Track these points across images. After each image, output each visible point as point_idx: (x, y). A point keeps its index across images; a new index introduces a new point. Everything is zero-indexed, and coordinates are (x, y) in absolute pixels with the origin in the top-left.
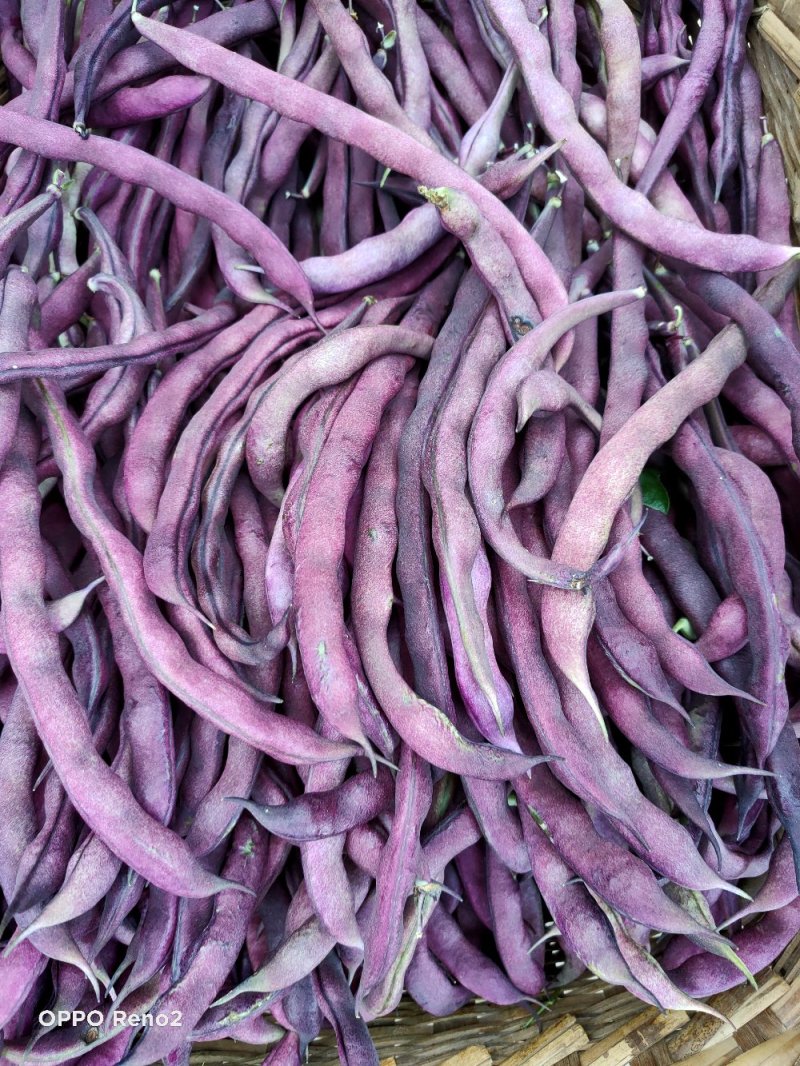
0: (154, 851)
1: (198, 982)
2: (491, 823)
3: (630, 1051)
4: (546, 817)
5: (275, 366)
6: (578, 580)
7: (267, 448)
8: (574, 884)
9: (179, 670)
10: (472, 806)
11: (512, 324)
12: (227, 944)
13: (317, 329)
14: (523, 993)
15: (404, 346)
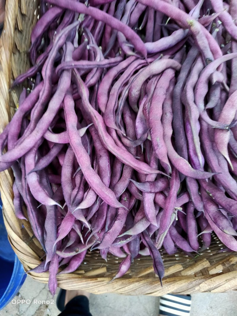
0: (107, 193)
1: (115, 230)
2: (194, 196)
3: (222, 267)
4: (212, 193)
5: (136, 72)
6: (227, 127)
7: (135, 92)
8: (218, 210)
9: (114, 147)
10: (189, 190)
11: (206, 60)
12: (122, 222)
13: (147, 63)
14: (193, 249)
15: (174, 66)
